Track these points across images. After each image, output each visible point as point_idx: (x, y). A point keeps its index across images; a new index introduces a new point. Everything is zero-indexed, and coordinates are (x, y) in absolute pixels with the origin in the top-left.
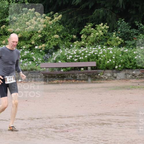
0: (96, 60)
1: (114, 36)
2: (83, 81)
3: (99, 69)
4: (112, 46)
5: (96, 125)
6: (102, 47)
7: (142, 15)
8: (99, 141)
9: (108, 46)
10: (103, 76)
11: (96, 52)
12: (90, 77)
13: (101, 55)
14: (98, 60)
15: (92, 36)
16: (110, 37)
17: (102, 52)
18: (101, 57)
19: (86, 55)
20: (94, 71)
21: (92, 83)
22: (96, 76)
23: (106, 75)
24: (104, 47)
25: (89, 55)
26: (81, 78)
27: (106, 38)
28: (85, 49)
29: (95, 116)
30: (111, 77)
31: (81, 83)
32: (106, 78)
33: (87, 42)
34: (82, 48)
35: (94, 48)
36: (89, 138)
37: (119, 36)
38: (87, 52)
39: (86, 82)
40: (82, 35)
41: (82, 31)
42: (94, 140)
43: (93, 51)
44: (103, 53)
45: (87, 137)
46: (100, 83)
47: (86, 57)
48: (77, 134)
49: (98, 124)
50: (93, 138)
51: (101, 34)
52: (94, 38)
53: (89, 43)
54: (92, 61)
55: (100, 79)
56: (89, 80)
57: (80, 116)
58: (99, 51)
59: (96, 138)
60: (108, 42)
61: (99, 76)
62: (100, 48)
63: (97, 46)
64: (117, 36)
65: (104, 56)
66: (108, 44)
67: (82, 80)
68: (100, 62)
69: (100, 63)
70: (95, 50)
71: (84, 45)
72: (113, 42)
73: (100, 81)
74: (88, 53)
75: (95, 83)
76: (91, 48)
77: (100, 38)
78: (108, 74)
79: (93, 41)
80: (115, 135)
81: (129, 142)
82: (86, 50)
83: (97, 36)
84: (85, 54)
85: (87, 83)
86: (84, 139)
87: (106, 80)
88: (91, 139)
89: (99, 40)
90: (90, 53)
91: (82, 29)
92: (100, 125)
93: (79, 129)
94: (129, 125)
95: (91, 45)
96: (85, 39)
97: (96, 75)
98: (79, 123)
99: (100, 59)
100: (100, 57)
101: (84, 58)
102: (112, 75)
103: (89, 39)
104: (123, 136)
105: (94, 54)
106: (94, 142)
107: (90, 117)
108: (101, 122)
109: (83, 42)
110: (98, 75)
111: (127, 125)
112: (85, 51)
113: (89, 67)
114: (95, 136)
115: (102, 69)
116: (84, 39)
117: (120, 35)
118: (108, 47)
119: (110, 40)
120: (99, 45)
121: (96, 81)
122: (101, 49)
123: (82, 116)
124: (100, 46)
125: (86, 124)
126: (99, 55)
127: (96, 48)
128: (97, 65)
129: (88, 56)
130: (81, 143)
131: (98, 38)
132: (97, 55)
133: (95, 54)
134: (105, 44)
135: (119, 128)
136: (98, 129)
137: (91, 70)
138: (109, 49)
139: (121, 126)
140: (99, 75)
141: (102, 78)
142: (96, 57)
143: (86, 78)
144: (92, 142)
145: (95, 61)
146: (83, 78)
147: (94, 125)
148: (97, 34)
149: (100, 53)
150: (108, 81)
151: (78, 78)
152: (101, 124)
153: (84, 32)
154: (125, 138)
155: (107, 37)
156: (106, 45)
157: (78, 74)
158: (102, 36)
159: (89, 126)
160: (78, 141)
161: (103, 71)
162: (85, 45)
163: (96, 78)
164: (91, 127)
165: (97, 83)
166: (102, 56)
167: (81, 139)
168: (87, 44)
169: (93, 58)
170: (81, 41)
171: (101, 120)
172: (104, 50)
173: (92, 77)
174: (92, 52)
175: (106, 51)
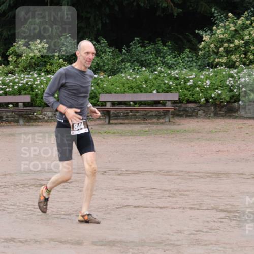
0: (31, 92)
1: (56, 58)
2: (12, 124)
3: (35, 106)
4: (53, 72)
5: (31, 188)
6: (40, 74)
7: (96, 29)
8: (35, 210)
9: (48, 72)
10: (41, 116)
11: (30, 81)
12: (23, 117)
13: (37, 85)
14: (34, 93)
15: (24, 58)
16: (50, 60)
17: (38, 81)
18: (38, 89)
19: (16, 86)
20: (28, 108)
21: (25, 125)
22: (31, 116)
23: (45, 115)
24: (43, 74)
25: (20, 85)
26: (10, 119)
27: (45, 62)
28: (15, 76)
29: (29, 173)
30: (52, 117)
31: (8, 126)
32: (46, 118)
33: (18, 66)
34: (10, 75)
35: (28, 75)
36: (20, 206)
37: (63, 59)
38: (17, 80)
39: (16, 124)
40: (10, 56)
41: (10, 50)
42: (28, 209)
43: (26, 79)
44: (41, 83)
45: (18, 204)
46: (37, 126)
47: (16, 87)
48: (3, 201)
49: (33, 185)
50: (26, 206)
51: (37, 55)
52: (27, 61)
53: (21, 67)
54: (25, 94)
55: (37, 120)
56: (21, 122)
57: (7, 175)
58: (35, 79)
59: (30, 206)
60: (48, 67)
61: (35, 116)
62: (35, 75)
63: (31, 73)
64: (60, 59)
65: (42, 86)
66: (47, 70)
67: (11, 122)
68: (36, 95)
69: (37, 97)
70: (29, 78)
71: (13, 70)
72: (55, 67)
73: (36, 124)
74: (18, 83)
75: (29, 126)
76: (22, 75)
77: (35, 61)
78: (48, 113)
79: (26, 65)
80: (58, 202)
81: (77, 210)
82: (16, 78)
83: (31, 59)
84: (15, 83)
85: (18, 126)
86: (13, 207)
87: (46, 121)
88: (23, 208)
89: (35, 64)
90: (22, 82)
91: (10, 48)
92: (37, 187)
93: (6, 193)
94: (78, 187)
95: (23, 71)
96: (15, 62)
97: (30, 114)
98: (6, 184)
99: (37, 90)
100: (36, 88)
101: (13, 89)
102: (54, 115)
103: (20, 63)
104: (70, 202)
105: (27, 83)
106: (27, 212)
107: (23, 175)
108: (38, 182)
109: (11, 67)
110: (33, 115)
111: (75, 186)
112: (14, 79)
113: (20, 104)
114: (30, 203)
115: (39, 107)
116: (13, 63)
117: (64, 57)
118: (48, 74)
119: (51, 65)
120: (35, 70)
121: (31, 124)
122: (38, 77)
123: (10, 174)
124: (36, 72)
125: (16, 186)
126: (34, 86)
127: (30, 76)
128: (32, 99)
129: (19, 87)
130: (8, 213)
131: (34, 61)
132: (31, 85)
133: (30, 83)
134: (43, 69)
135: (64, 191)
136: (34, 193)
137: (23, 107)
138: (49, 76)
139: (67, 189)
140: (35, 114)
141: (40, 119)
142: (30, 89)
143: (16, 119)
144: (24, 211)
145: (29, 94)
146: (12, 119)
147: (27, 187)
148: (32, 55)
149: (36, 83)
150: (49, 124)
151: (4, 119)
152: (39, 186)
153: (13, 52)
154: (72, 205)
155: (45, 59)
156: (45, 71)
157: (4, 113)
158: (38, 58)
159: (20, 189)
160: (4, 210)
161: (40, 109)
162: (15, 71)
163: (31, 119)
164: (23, 190)
165: (33, 126)
166: (39, 87)
167: (8, 208)
168: (17, 69)
169: (26, 89)
170: (9, 64)
171: (38, 180)
172: (42, 78)
173: (26, 118)
174: (25, 82)
175: (45, 79)
